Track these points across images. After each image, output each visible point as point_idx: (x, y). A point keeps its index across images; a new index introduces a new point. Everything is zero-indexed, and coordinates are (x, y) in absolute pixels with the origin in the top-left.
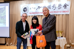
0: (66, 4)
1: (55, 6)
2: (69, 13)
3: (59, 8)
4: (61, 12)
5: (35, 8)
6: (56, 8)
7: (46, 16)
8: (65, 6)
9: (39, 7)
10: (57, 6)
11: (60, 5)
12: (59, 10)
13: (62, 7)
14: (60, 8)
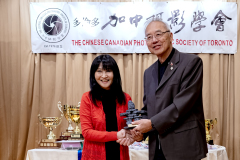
0: (220, 12)
1: (179, 17)
2: (232, 50)
3: (194, 26)
4: (202, 43)
5: (96, 22)
6: (184, 25)
7: (160, 55)
8: (220, 20)
9: (113, 17)
10: (188, 18)
11: (198, 17)
12: (198, 36)
13: (207, 23)
14: (200, 27)
